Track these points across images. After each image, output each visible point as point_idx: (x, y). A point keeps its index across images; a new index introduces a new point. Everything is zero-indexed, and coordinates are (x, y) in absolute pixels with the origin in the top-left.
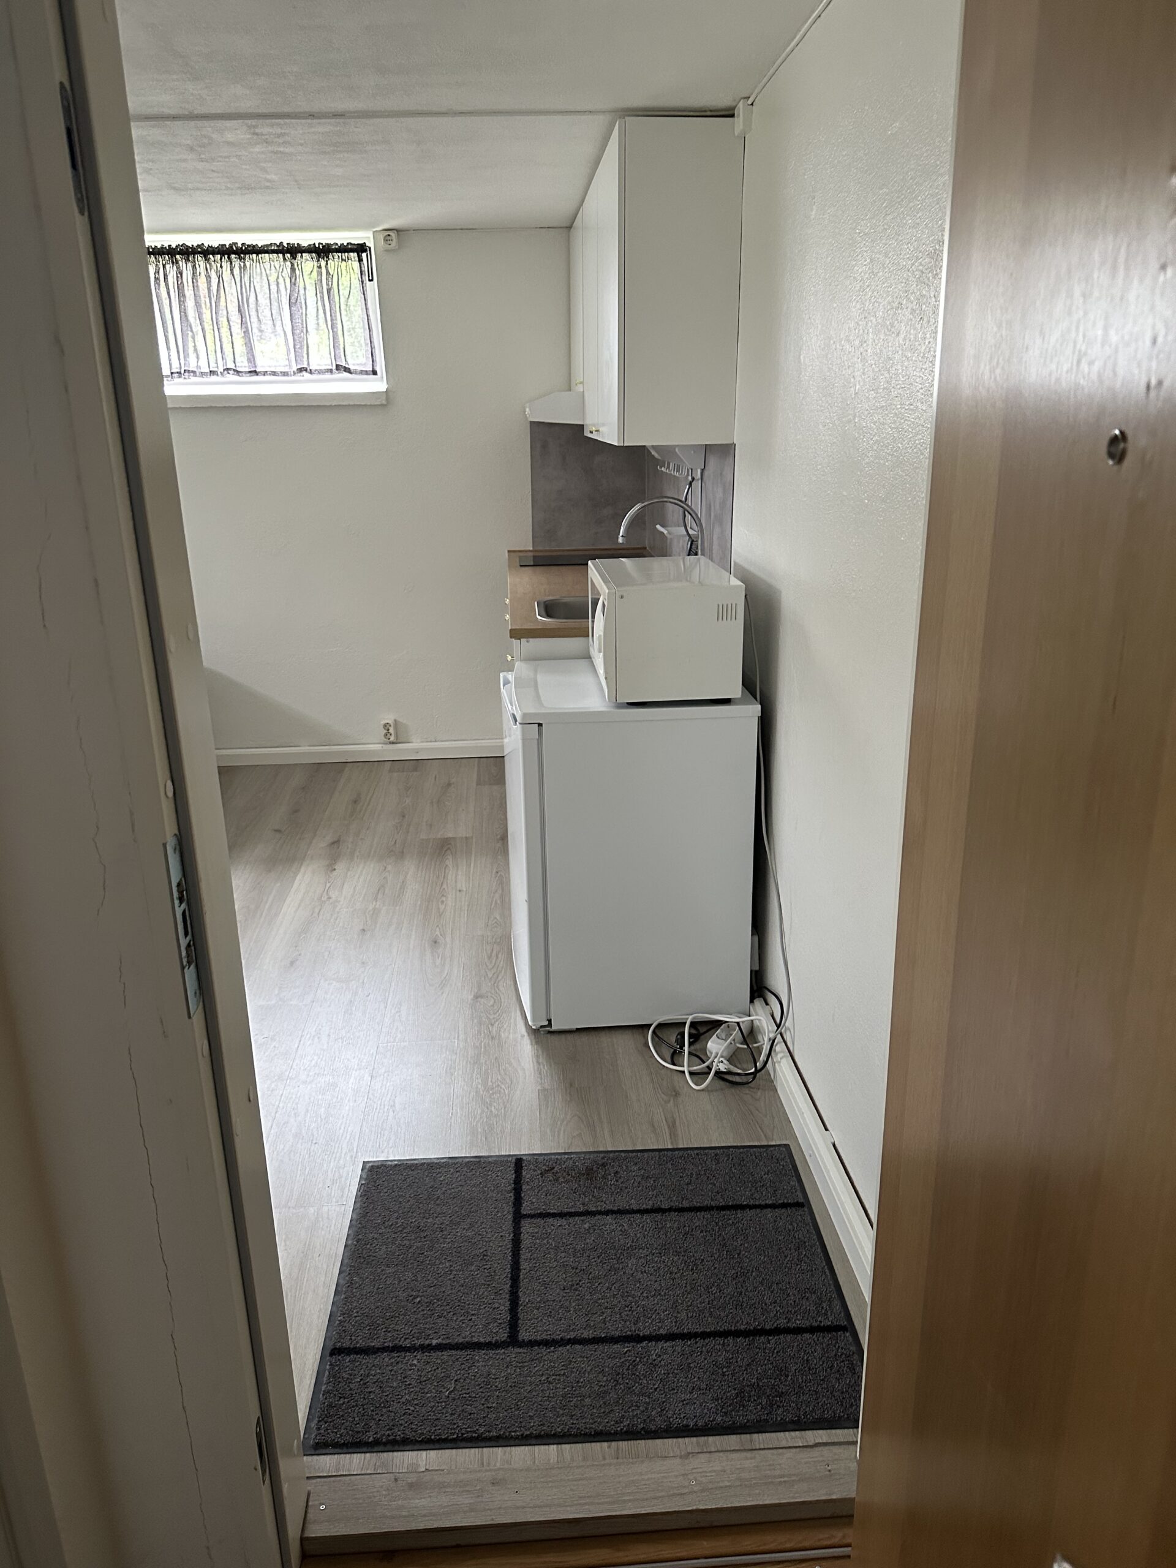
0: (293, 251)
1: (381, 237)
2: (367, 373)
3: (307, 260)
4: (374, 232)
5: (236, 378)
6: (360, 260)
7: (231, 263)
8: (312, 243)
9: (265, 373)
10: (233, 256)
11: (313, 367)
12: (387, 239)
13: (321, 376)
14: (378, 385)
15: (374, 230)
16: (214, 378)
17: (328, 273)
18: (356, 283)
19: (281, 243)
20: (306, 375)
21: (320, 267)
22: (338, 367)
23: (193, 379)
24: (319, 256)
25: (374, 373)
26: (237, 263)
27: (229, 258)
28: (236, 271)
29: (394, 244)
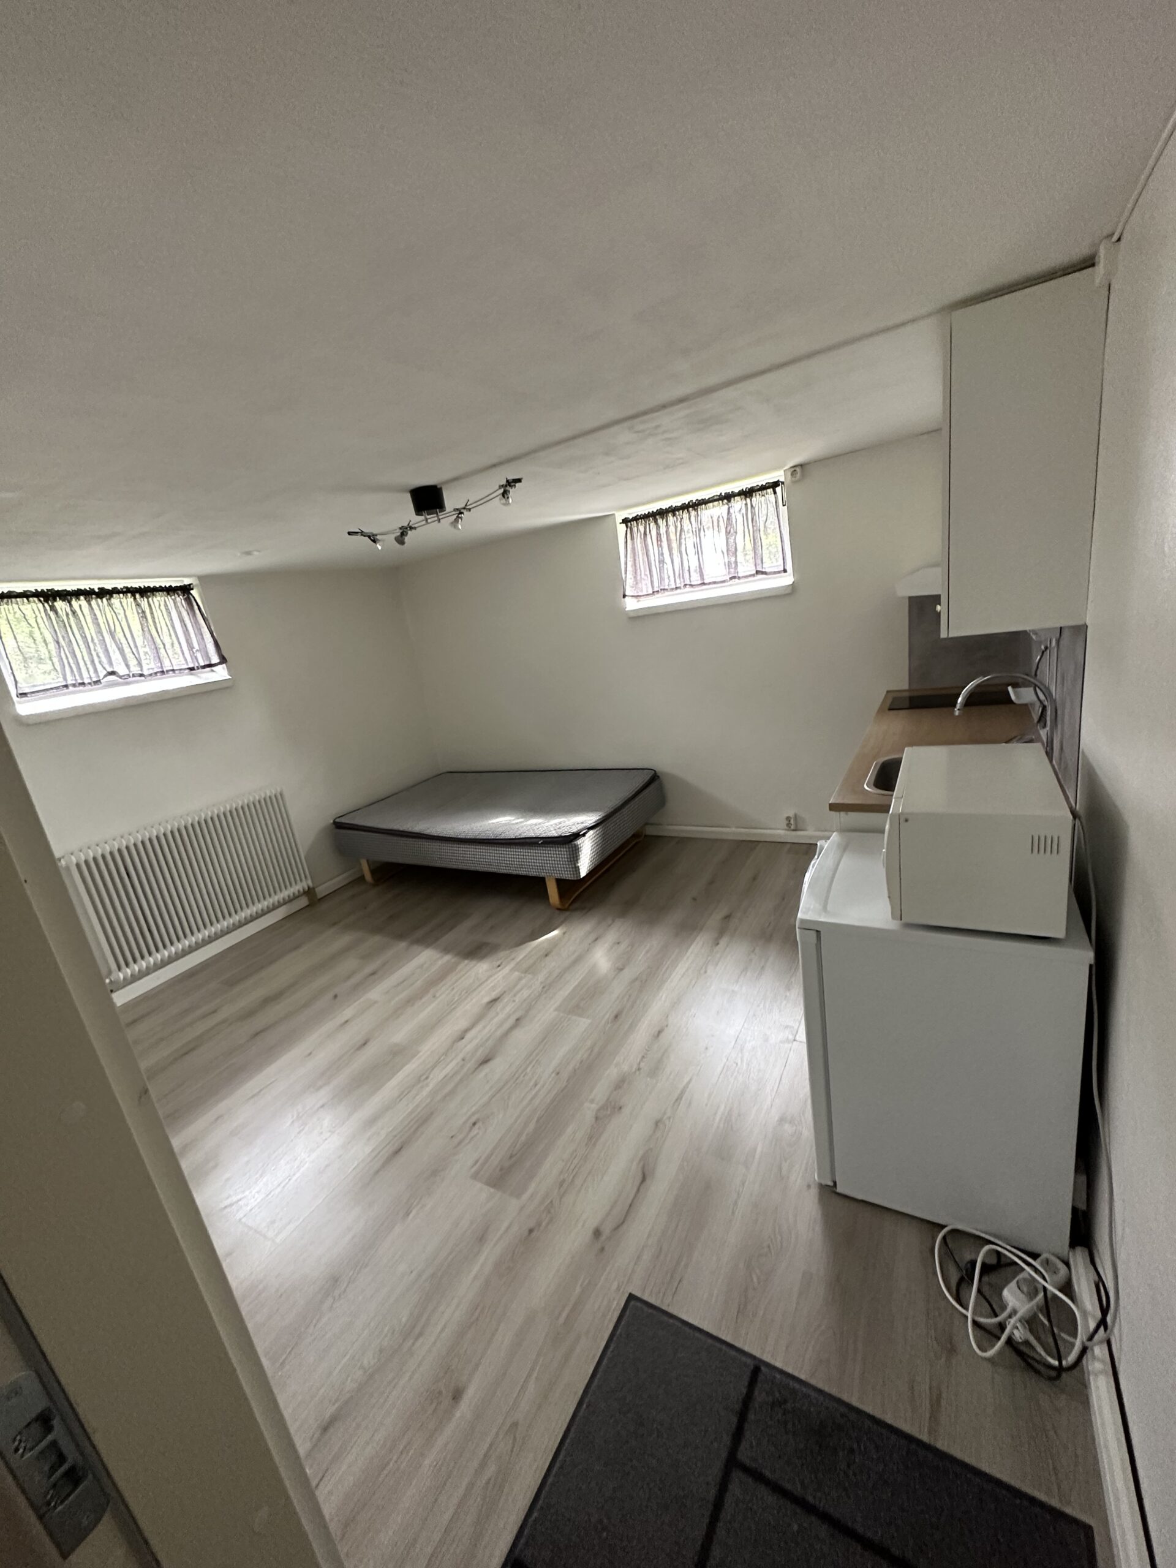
0: (728, 497)
1: (789, 474)
2: (779, 572)
3: (738, 501)
4: (785, 471)
5: (692, 589)
6: (775, 493)
7: (689, 514)
8: (741, 489)
9: (710, 583)
10: (691, 509)
11: (740, 575)
12: (794, 473)
13: (746, 580)
14: (788, 580)
15: (785, 469)
16: (678, 591)
17: (752, 506)
18: (772, 509)
19: (721, 493)
20: (737, 580)
21: (746, 504)
22: (757, 572)
23: (667, 593)
24: (746, 497)
25: (785, 571)
26: (693, 513)
27: (688, 511)
28: (693, 518)
29: (798, 475)
